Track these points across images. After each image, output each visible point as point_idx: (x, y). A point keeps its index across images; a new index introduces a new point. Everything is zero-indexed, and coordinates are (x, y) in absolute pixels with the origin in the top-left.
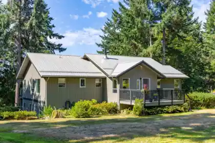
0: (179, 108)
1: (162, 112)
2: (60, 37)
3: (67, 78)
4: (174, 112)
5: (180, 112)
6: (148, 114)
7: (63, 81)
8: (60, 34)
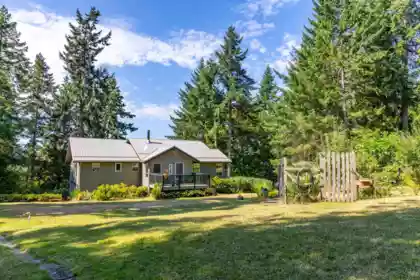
0: (200, 192)
1: (181, 196)
2: (131, 116)
3: (103, 164)
4: (194, 196)
5: (201, 196)
6: (166, 198)
7: (98, 166)
8: (132, 114)
